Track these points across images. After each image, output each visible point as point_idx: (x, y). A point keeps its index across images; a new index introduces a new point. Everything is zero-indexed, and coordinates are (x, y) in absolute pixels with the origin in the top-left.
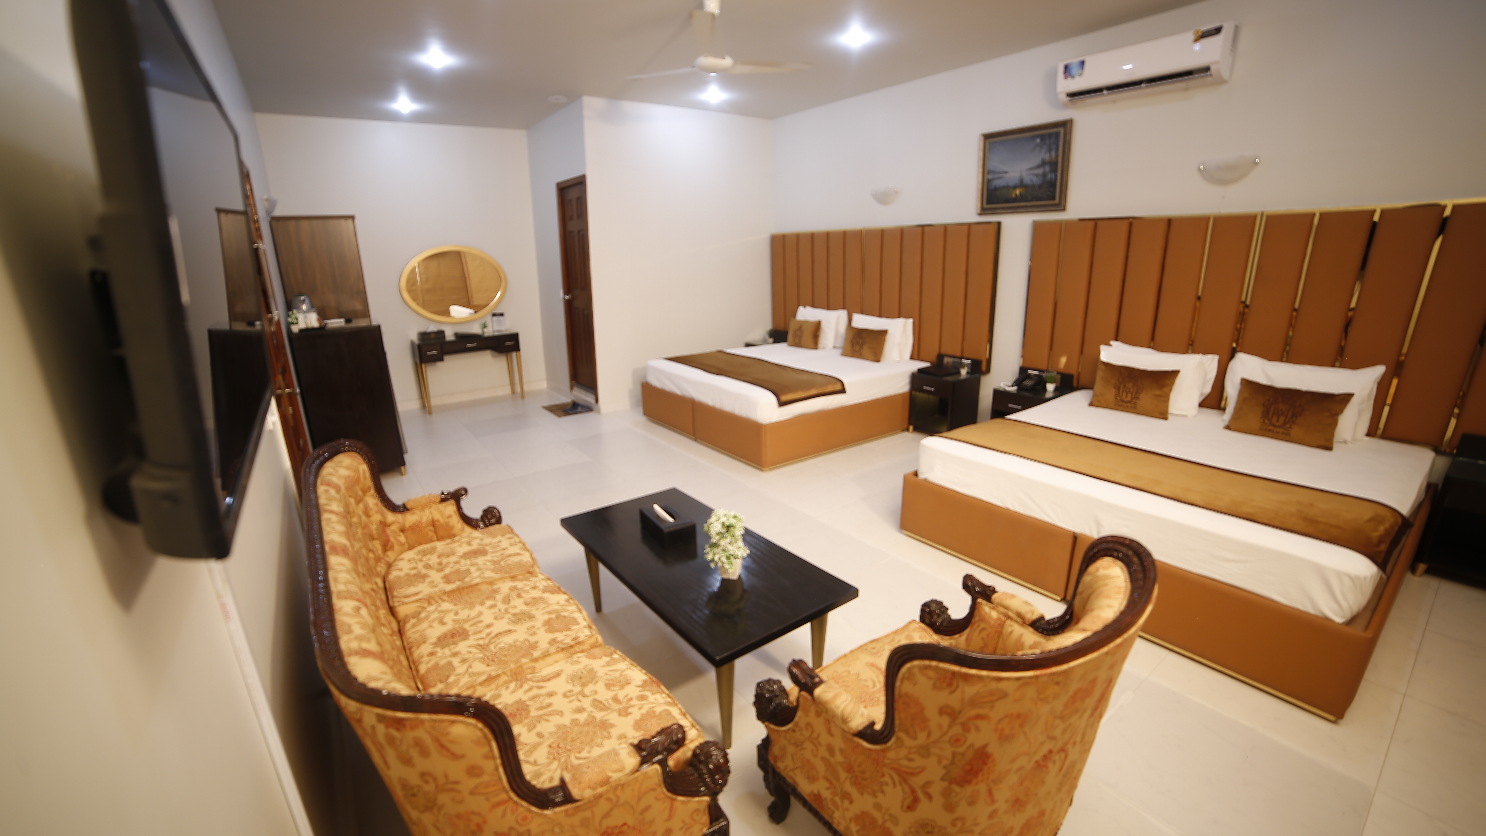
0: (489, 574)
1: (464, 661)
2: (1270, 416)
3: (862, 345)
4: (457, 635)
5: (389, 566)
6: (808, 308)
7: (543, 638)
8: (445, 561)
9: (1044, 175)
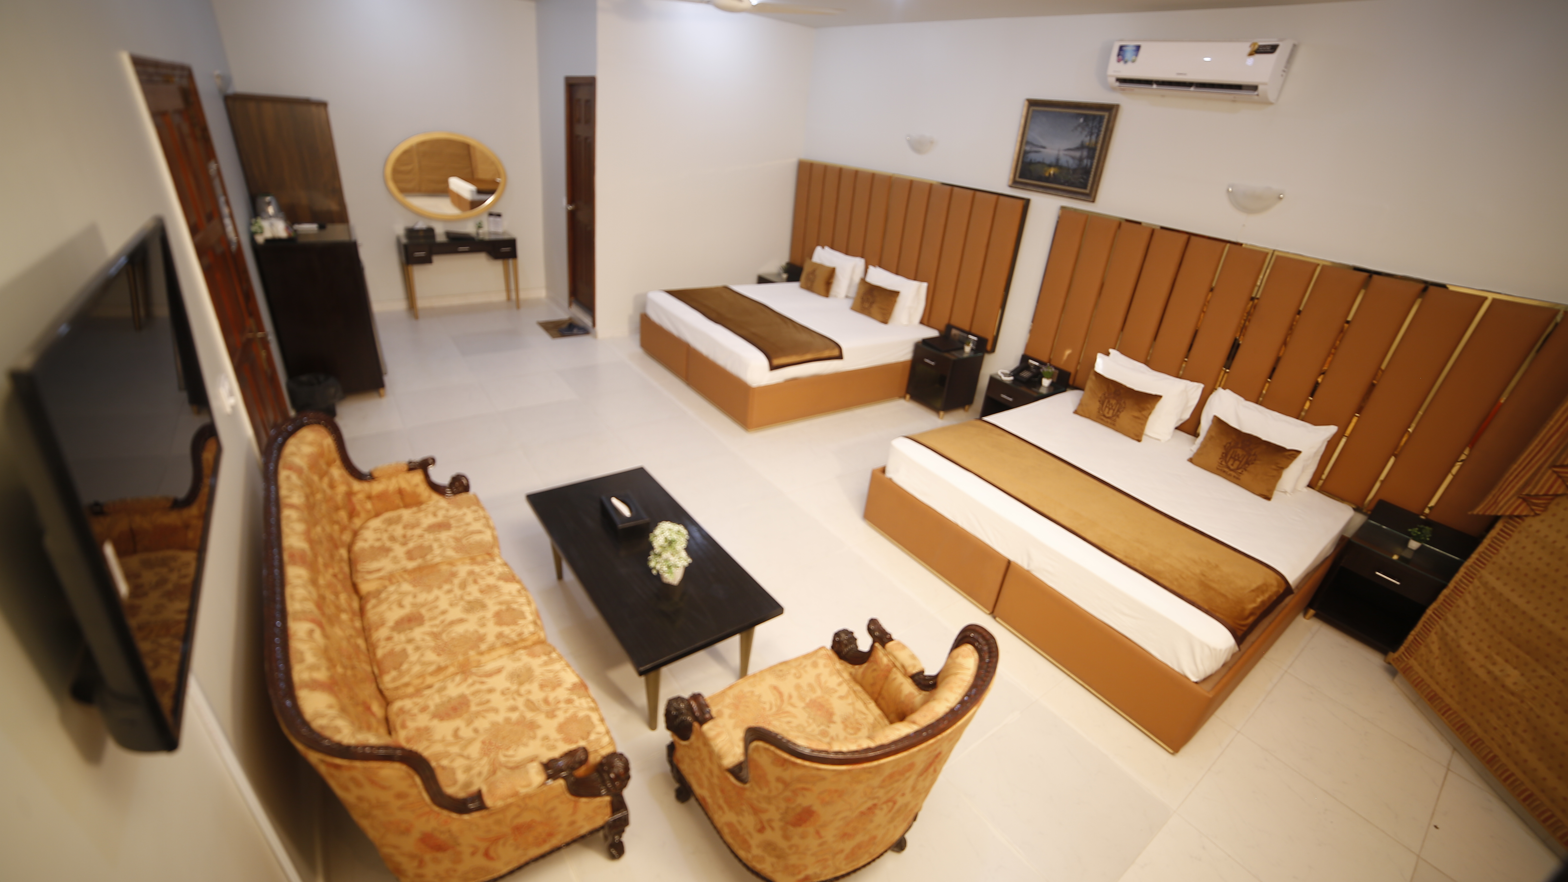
0: (450, 553)
1: (417, 648)
2: (1228, 459)
3: (872, 303)
4: (413, 620)
5: (355, 534)
6: (827, 249)
7: (492, 630)
8: (409, 533)
9: (1081, 159)
